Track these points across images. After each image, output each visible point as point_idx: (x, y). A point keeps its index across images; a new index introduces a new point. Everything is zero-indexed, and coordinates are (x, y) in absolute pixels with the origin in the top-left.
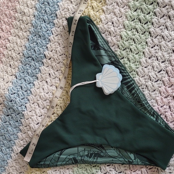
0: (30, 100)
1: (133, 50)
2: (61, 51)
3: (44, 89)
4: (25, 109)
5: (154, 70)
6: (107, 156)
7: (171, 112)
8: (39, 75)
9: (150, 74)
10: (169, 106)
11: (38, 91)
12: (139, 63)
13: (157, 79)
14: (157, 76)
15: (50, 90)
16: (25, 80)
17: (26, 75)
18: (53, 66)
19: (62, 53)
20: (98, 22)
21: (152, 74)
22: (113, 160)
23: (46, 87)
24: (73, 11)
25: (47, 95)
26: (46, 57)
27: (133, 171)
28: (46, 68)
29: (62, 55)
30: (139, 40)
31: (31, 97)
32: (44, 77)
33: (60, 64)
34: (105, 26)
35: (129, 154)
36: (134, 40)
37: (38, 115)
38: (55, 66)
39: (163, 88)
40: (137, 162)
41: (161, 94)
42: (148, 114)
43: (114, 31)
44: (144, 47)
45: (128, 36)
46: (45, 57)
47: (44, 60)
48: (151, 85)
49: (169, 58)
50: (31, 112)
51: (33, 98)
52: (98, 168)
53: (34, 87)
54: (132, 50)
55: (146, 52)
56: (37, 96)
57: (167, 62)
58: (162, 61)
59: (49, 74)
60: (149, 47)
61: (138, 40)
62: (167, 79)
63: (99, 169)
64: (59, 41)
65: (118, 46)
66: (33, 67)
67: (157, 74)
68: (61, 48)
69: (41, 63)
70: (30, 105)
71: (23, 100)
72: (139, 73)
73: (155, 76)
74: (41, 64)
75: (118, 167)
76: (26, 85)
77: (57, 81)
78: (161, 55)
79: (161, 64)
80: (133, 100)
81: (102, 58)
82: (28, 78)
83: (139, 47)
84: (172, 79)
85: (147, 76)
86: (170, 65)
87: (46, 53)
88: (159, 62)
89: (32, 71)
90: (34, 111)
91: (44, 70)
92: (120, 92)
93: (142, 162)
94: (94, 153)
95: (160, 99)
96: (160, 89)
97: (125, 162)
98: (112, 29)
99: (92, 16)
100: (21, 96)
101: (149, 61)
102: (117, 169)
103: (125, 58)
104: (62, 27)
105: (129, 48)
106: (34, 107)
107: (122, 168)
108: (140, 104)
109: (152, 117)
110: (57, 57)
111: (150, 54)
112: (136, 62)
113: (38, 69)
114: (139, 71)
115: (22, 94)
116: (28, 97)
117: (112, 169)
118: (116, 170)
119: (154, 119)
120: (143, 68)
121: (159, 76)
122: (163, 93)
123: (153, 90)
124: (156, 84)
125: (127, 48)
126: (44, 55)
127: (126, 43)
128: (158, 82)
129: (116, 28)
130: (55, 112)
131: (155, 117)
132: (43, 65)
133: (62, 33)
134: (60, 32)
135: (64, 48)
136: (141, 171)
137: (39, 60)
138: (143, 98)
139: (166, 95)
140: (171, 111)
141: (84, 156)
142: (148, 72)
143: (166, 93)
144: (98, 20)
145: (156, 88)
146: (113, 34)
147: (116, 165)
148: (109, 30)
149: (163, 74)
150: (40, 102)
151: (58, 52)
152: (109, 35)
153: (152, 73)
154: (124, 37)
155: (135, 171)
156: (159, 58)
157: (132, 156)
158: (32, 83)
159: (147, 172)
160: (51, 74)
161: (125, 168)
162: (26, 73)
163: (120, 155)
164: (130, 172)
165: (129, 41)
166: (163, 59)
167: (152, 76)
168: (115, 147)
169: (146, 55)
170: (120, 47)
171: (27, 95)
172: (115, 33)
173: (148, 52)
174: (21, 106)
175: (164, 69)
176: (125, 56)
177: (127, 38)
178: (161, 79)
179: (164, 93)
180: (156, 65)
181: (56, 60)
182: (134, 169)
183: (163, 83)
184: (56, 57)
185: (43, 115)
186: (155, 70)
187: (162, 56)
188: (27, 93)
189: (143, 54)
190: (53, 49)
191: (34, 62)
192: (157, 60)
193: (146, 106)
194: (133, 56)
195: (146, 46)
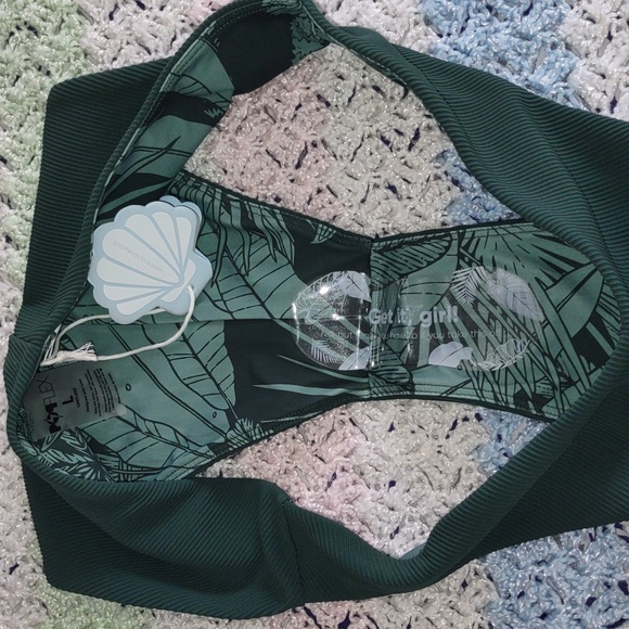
40: (245, 432)
79: (161, 14)
97: (201, 459)
169: (93, 11)
175: (181, 25)
180: (144, 26)
186: (151, 48)
192: (139, 10)
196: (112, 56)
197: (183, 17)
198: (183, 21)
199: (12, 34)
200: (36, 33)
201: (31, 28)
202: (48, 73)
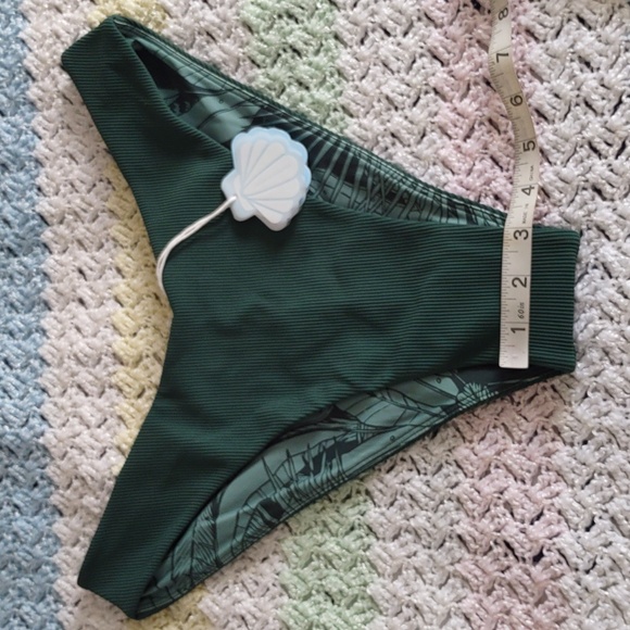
0: (49, 386)
1: (300, 46)
2: (85, 176)
3: (80, 326)
4: (45, 427)
5: (391, 70)
6: (370, 435)
7: (505, 173)
8: (49, 293)
9: (386, 90)
10: (492, 158)
11: (63, 343)
12: (336, 76)
13: (412, 94)
14: (408, 85)
15: (100, 319)
16: (11, 334)
17: (8, 315)
18: (81, 237)
19: (89, 179)
20: (160, 19)
21: (392, 86)
22: (393, 439)
23: (86, 318)
24: (72, 30)
25: (96, 342)
26: (49, 220)
27: (476, 438)
28: (64, 258)
29: (94, 185)
30: (303, 5)
31: (50, 376)
32: (67, 291)
33: (100, 219)
34: (187, 20)
35: (434, 383)
36: (291, 16)
37: (93, 421)
38: (88, 235)
39: (445, 113)
40: (474, 394)
41: (449, 132)
42: (436, 219)
43: (217, 20)
44: (331, 18)
45: (268, 12)
46: (46, 223)
47: (47, 235)
48: (405, 123)
49: (419, 10)
50: (68, 424)
51: (55, 375)
52: (361, 498)
53: (48, 338)
54: (297, 47)
55: (341, 30)
56: (66, 360)
57: (420, 24)
58: (404, 28)
59: (81, 272)
60: (345, 9)
61: (303, 8)
62: (445, 75)
63: (365, 501)
64: (67, 148)
65: (253, 62)
66: (19, 276)
67: (407, 78)
68: (84, 166)
69: (38, 250)
70: (55, 404)
71: (26, 400)
72: (353, 107)
73: (404, 87)
74: (43, 253)
75: (425, 455)
76: (19, 347)
77: (112, 281)
78: (391, 11)
79: (404, 41)
80: (372, 203)
81: (219, 121)
82: (17, 321)
83: (315, 24)
84: (457, 66)
85: (379, 101)
86: (432, 28)
87: (44, 206)
88: (395, 36)
89: (21, 292)
90: (75, 416)
91: (58, 267)
92: (321, 199)
93: (489, 387)
94: (324, 448)
95: (455, 152)
96: (436, 119)
97: (436, 418)
98: (210, 16)
99: (133, 13)
100: (15, 391)
101: (364, 50)
102: (422, 465)
103: (290, 84)
104: (60, 101)
105: (286, 46)
106: (69, 403)
107: (437, 448)
108: (396, 199)
109: (453, 221)
110: (83, 200)
111: (359, 29)
112: (328, 79)
113: (38, 273)
114: (348, 101)
115: (18, 383)
116: (39, 380)
117: (406, 475)
118: (423, 471)
119: (463, 222)
120: (357, 83)
121: (414, 81)
122: (453, 128)
123: (419, 137)
124: (419, 112)
125: (281, 52)
126: (38, 217)
127: (272, 36)
128: (421, 102)
129: (220, 10)
130: (143, 383)
131: (462, 217)
132: (51, 252)
133: (67, 119)
134: (60, 119)
135: (93, 162)
136: (503, 424)
137: (30, 241)
138: (395, 175)
139: (464, 127)
140: (505, 167)
141: (294, 477)
142: (378, 88)
143: (461, 120)
144: (157, 15)
145: (423, 124)
146: (219, 32)
147: (414, 452)
148: (202, 24)
149: (424, 68)
150: (84, 377)
151: (77, 183)
152: (208, 42)
153: (390, 82)
154: (254, 21)
155: (482, 439)
156: (390, 24)
157: (448, 385)
158: (37, 331)
159: (523, 420)
160: (84, 268)
161: (447, 442)
162: (6, 310)
163: (408, 407)
164: (467, 448)
165: (275, 26)
166: (404, 20)
167: (395, 94)
168: (380, 390)
169: (347, 36)
170: (259, 58)
171: (33, 375)
172: (225, 26)
173: (350, 26)
174: (27, 421)
175: (420, 50)
176: (288, 80)
177: (267, 18)
178: (424, 88)
179: (456, 126)
180: (389, 50)
181: (83, 214)
182: (477, 432)
183: (438, 97)
184: (78, 201)
185: (108, 417)
186: (395, 69)
187: (397, 14)
188: (33, 370)
189: (338, 42)
190: (58, 181)
191: (16, 259)
192: (385, 37)
193: (416, 193)
194: (310, 64)
195: (336, 11)
196: (361, 75)
197: (422, 44)
198: (422, 47)
199: (279, 55)
200: (299, 54)
201: (295, 51)
202: (307, 88)
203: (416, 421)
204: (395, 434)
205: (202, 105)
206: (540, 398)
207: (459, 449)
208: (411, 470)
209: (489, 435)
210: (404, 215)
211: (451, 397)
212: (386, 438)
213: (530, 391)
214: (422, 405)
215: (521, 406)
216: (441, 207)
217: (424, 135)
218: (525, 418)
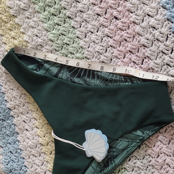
0: (24, 157)
1: (68, 42)
2: (17, 94)
3: (28, 137)
4: (27, 169)
5: (96, 43)
6: (121, 152)
7: (138, 66)
8: (17, 130)
9: (97, 50)
10: (133, 62)
11: (25, 143)
12: (81, 49)
13: (104, 49)
14: (102, 46)
15: (34, 134)
16: (10, 144)
17: (7, 138)
18: (22, 112)
19: (19, 95)
20: (26, 45)
21: (98, 48)
22: (128, 152)
23: (29, 134)
24: (2, 54)
25: (34, 141)
26: (11, 109)
27: (152, 146)
28: (18, 119)
29: (21, 96)
30: (65, 31)
31: (24, 154)
32: (22, 128)
33: (25, 105)
34: (33, 43)
35: (135, 133)
36: (63, 35)
37: (40, 164)
38: (23, 110)
39: (116, 52)
40: (147, 134)
41: (118, 57)
42: (122, 84)
43: (42, 41)
44: (74, 32)
45: (56, 35)
46: (10, 110)
47: (12, 113)
48: (105, 58)
49: (99, 24)
50: (33, 167)
51: (25, 153)
52: (123, 170)
53: (20, 143)
54: (67, 43)
55: (78, 35)
56: (27, 148)
57: (101, 28)
58: (97, 30)
59: (24, 121)
60: (78, 29)
61: (66, 31)
62: (113, 41)
63: (125, 171)
64: (10, 87)
65: (56, 50)
66: (7, 127)
67: (102, 44)
68: (16, 91)
69: (11, 118)
70: (28, 162)
71: (19, 162)
72: (88, 57)
73: (101, 47)
74: (12, 118)
75: (138, 154)
76: (13, 147)
77: (34, 122)
78: (91, 26)
79: (98, 34)
80: (102, 83)
81: (50, 70)
82: (11, 139)
83: (70, 35)
84: (115, 38)
85: (95, 53)
86: (105, 28)
87: (8, 105)
88: (95, 33)
89: (9, 131)
90: (34, 164)
91: (17, 121)
92: (86, 85)
93: (151, 131)
94: (108, 158)
95: (122, 63)
96: (113, 55)
97: (138, 143)
98: (40, 40)
99: (17, 45)
100: (15, 160)
101: (87, 39)
102: (138, 157)
103: (68, 54)
104: (4, 74)
105: (64, 43)
106: (31, 161)
107: (142, 152)
108: (108, 81)
109: (127, 84)
110: (19, 101)
111: (83, 34)
112: (79, 50)
113: (12, 125)
114: (86, 55)
115: (16, 158)
116: (21, 156)
117: (135, 161)
118: (139, 159)
119: (130, 83)
120: (87, 49)
121: (104, 45)
122: (119, 56)
124: (108, 53)
125: (63, 45)
126: (8, 109)
127: (59, 42)
128: (108, 50)
129: (42, 38)
130: (51, 150)
132: (14, 118)
133: (8, 79)
134: (6, 79)
135: (19, 89)
136: (159, 140)
137: (8, 116)
138: (107, 74)
139: (122, 55)
140: (138, 64)
141: (102, 169)
142: (94, 49)
143: (121, 53)
144: (25, 43)
145: (110, 57)
146: (43, 44)
147: (135, 154)
148: (38, 43)
149: (106, 40)
150: (33, 152)
151: (16, 97)
152: (41, 48)
153: (97, 47)
154: (53, 39)
155: (154, 146)
156: (92, 30)
157: (139, 133)
158: (17, 141)
159: (165, 138)
160: (25, 120)
161: (144, 149)
162: (6, 137)
163: (129, 141)
164: (150, 150)
165: (59, 38)
166: (96, 28)
167: (99, 50)
168: (119, 138)
169: (81, 36)
170: (57, 49)
171: (19, 154)
172: (45, 42)
173: (80, 33)
174: (21, 168)
176: (67, 53)
177: (56, 37)
178: (107, 46)
180: (94, 38)
181: (20, 105)
182: (152, 144)
183: (112, 48)
184: (18, 102)
185: (44, 162)
186: (97, 43)
187: (94, 27)
188: (19, 153)
189: (79, 39)
190: (10, 97)
191: (5, 122)
192: (92, 34)
193: (114, 78)
194: (72, 47)
195: (75, 30)
196: (88, 47)
197: (103, 33)
198: (103, 34)
199: (63, 47)
202: (73, 54)
203: (133, 145)
204: (128, 150)
205: (45, 67)
206: (168, 130)
207: (148, 150)
208: (136, 159)
209: (156, 144)
210: (112, 85)
211: (141, 136)
212: (126, 151)
213: (165, 128)
214: (133, 140)
215: (163, 134)
216: (122, 80)
217: (111, 60)
218: (165, 137)
